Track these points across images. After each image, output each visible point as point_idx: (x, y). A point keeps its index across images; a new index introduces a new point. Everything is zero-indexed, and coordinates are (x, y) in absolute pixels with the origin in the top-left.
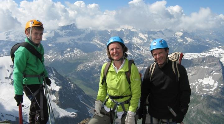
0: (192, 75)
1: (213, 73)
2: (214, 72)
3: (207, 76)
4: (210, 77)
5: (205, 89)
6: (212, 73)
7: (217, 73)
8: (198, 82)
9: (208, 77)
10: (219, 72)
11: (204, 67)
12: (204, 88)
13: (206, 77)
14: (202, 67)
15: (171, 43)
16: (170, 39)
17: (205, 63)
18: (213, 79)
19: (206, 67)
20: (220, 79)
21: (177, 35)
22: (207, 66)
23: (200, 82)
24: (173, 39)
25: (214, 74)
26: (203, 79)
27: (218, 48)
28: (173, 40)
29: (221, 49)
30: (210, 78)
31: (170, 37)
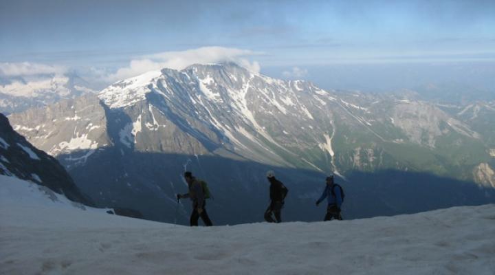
0: (48, 138)
1: (90, 127)
2: (91, 124)
3: (78, 134)
4: (83, 135)
5: (70, 159)
6: (87, 128)
7: (97, 127)
8: (59, 148)
9: (80, 136)
10: (100, 124)
11: (72, 119)
12: (68, 157)
13: (75, 137)
14: (68, 119)
15: (44, 102)
16: (42, 93)
17: (74, 110)
18: (88, 138)
19: (76, 118)
20: (102, 136)
21: (58, 82)
22: (78, 116)
23: (62, 147)
24: (48, 91)
25: (92, 128)
26: (69, 141)
27: (113, 86)
28: (47, 94)
29: (118, 87)
30: (84, 137)
31: (41, 89)
